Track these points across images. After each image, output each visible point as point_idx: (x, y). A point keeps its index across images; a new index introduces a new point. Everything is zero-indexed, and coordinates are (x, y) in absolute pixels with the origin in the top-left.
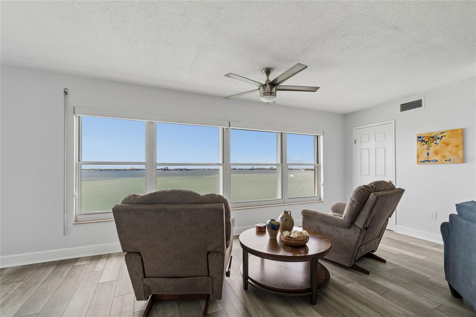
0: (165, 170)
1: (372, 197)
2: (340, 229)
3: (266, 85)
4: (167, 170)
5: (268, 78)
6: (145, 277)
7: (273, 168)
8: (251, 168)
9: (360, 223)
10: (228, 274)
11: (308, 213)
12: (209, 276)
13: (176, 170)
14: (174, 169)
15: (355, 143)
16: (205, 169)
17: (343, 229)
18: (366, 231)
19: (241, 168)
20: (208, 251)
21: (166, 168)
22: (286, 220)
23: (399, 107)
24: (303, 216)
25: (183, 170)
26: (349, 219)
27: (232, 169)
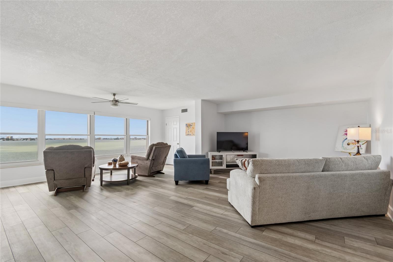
0: (8, 139)
1: (154, 148)
2: (144, 161)
3: (113, 101)
4: (12, 139)
5: (114, 97)
6: (55, 180)
7: (137, 138)
8: (116, 138)
9: (150, 158)
10: (93, 180)
11: (133, 156)
12: (85, 177)
13: (24, 139)
14: (21, 139)
15: (166, 125)
16: (64, 139)
17: (146, 161)
18: (154, 161)
19: (105, 138)
20: (85, 167)
21: (10, 138)
22: (121, 158)
23: (181, 111)
24: (132, 158)
25: (34, 140)
26: (147, 157)
27: (96, 139)
